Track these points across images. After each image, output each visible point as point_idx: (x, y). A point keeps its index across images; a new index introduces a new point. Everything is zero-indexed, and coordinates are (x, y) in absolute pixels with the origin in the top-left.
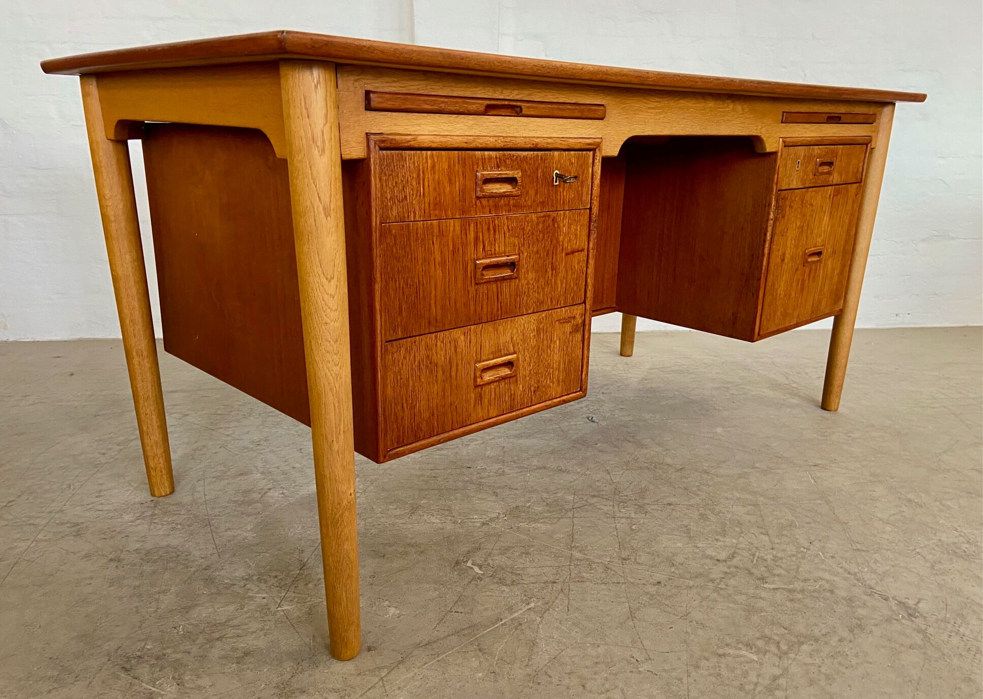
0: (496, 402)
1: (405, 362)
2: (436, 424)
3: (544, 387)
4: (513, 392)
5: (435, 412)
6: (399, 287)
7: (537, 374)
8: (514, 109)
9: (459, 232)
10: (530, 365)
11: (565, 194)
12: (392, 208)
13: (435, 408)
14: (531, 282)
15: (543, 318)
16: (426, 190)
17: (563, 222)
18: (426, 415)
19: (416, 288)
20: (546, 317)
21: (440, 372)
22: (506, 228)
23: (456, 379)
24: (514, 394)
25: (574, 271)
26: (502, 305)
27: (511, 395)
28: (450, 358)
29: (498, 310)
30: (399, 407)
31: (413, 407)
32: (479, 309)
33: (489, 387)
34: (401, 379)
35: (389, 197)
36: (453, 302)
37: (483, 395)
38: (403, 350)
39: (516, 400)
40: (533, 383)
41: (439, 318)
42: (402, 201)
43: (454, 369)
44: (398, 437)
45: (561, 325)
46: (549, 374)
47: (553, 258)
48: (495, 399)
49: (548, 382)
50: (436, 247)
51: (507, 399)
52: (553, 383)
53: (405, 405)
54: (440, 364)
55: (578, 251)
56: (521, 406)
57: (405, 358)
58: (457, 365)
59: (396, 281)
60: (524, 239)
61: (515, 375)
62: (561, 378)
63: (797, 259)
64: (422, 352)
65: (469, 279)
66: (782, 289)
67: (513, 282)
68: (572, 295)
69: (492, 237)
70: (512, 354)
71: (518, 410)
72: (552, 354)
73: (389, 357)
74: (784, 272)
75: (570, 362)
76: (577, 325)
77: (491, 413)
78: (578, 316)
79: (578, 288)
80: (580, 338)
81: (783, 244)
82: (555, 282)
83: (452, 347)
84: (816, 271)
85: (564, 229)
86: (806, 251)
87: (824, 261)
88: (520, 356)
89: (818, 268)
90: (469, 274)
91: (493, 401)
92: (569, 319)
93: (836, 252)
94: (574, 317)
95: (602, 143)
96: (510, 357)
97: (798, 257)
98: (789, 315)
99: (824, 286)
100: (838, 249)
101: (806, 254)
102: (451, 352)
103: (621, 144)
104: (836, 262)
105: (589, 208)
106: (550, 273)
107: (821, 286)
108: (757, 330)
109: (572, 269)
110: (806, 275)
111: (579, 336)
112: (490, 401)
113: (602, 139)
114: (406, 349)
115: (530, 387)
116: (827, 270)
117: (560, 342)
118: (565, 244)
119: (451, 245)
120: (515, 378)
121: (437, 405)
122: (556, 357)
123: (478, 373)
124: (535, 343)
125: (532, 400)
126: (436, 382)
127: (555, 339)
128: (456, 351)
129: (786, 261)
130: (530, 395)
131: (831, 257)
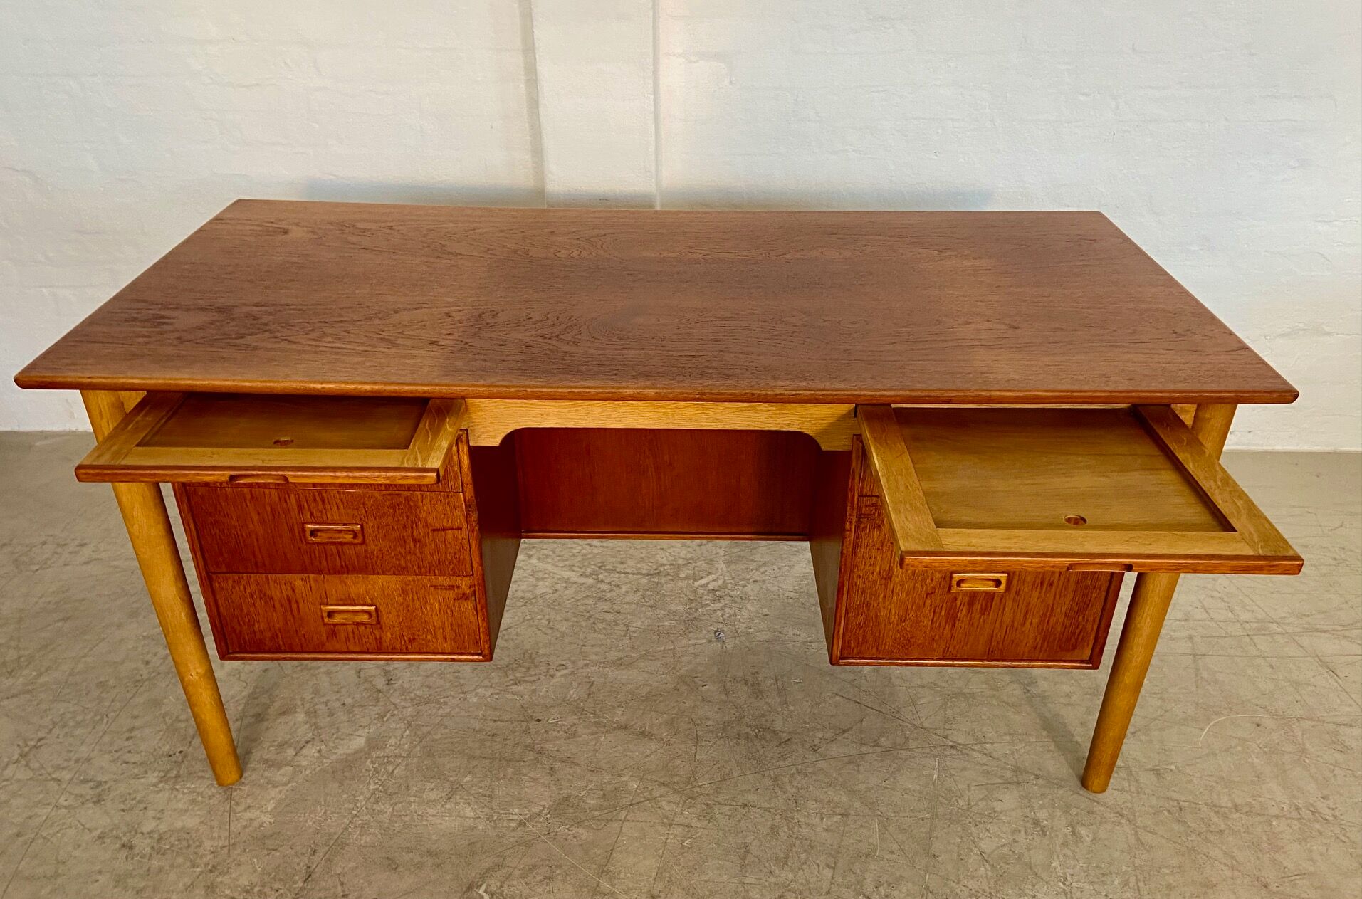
0: (356, 640)
1: (234, 591)
2: (281, 642)
3: (423, 640)
4: (378, 636)
5: (279, 634)
7: (410, 627)
9: (279, 500)
10: (398, 617)
13: (277, 631)
14: (386, 549)
15: (409, 581)
17: (422, 502)
18: (268, 634)
19: (235, 537)
20: (414, 581)
21: (278, 606)
22: (338, 501)
23: (299, 611)
24: (381, 638)
25: (449, 545)
26: (348, 562)
27: (376, 638)
28: (287, 596)
29: (342, 566)
30: (236, 622)
31: (251, 625)
32: (316, 562)
33: (344, 627)
34: (233, 602)
36: (281, 553)
37: (337, 631)
38: (230, 582)
39: (384, 644)
40: (406, 633)
41: (267, 563)
43: (294, 606)
44: (240, 644)
45: (439, 591)
46: (429, 630)
47: (413, 531)
48: (354, 638)
49: (429, 637)
50: (252, 509)
51: (371, 640)
52: (437, 639)
53: (242, 623)
54: (275, 598)
55: (452, 529)
56: (392, 651)
57: (233, 587)
58: (297, 602)
60: (366, 512)
61: (379, 622)
62: (448, 637)
63: (929, 581)
64: (254, 587)
65: (298, 538)
66: (893, 611)
67: (359, 547)
68: (451, 567)
69: (321, 507)
70: (368, 605)
71: (389, 653)
72: (430, 613)
73: (216, 585)
74: (892, 592)
75: (458, 625)
76: (465, 594)
77: (352, 648)
78: (463, 586)
79: (459, 562)
80: (471, 606)
81: (883, 559)
82: (421, 553)
83: (289, 588)
84: (990, 601)
85: (425, 508)
86: (955, 575)
87: (1013, 591)
88: (382, 608)
89: (997, 599)
90: (297, 534)
91: (352, 640)
92: (451, 587)
93: (1051, 585)
94: (458, 587)
95: (467, 434)
96: (365, 608)
97: (932, 580)
98: (919, 645)
99: (1024, 624)
100: (1059, 580)
101: (951, 578)
102: (287, 591)
103: (503, 435)
104: (1058, 597)
105: (463, 492)
106: (412, 544)
107: (1013, 622)
108: (837, 652)
109: (445, 545)
110: (958, 603)
111: (469, 605)
112: (347, 639)
113: (467, 430)
114: (234, 581)
115: (402, 637)
116: (1029, 604)
117: (440, 604)
118: (430, 521)
119: (269, 509)
120: (379, 626)
121: (280, 629)
122: (435, 617)
123: (325, 614)
124: (402, 600)
125: (407, 648)
126: (275, 611)
127: (432, 601)
128: (293, 591)
129: (897, 580)
130: (403, 642)
131: (1038, 590)
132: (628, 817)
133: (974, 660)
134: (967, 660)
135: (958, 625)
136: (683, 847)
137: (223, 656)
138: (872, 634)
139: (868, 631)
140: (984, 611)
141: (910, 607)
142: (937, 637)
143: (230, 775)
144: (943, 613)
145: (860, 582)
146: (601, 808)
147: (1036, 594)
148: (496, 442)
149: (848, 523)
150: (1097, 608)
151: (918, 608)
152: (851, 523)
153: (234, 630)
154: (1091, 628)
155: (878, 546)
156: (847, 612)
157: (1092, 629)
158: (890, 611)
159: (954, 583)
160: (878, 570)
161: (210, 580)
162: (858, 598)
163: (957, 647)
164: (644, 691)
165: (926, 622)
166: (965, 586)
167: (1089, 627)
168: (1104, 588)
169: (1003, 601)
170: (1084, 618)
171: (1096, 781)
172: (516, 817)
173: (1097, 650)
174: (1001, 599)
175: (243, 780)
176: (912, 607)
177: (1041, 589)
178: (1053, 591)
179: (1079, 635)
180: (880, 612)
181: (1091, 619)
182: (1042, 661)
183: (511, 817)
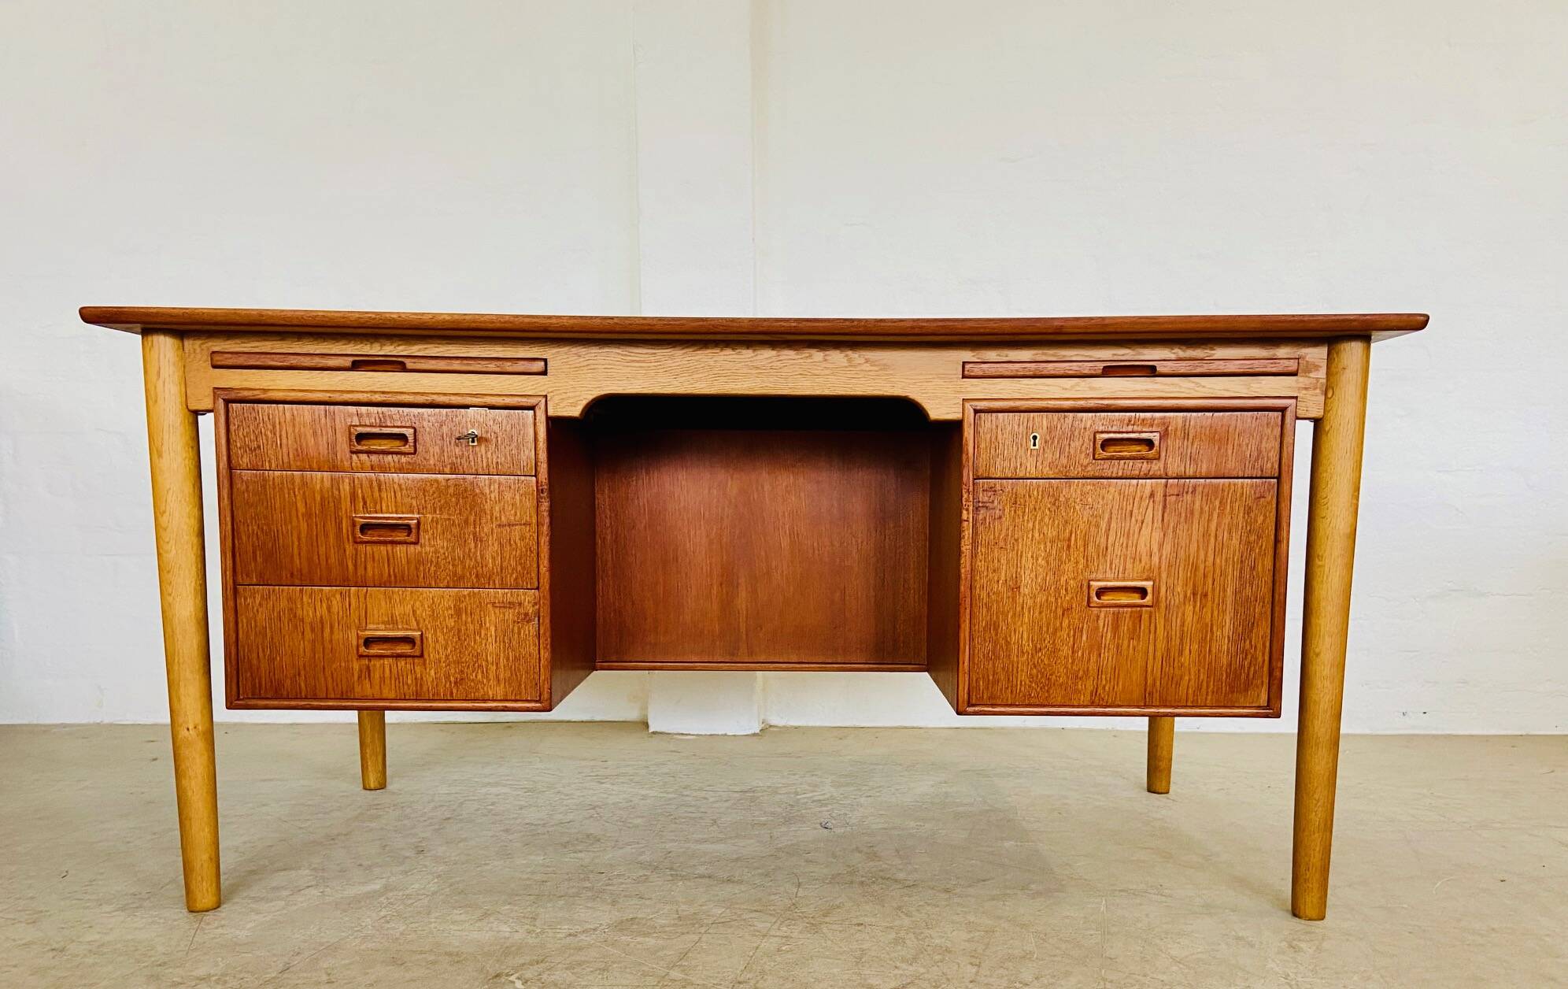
0: (393, 682)
1: (260, 610)
2: (303, 685)
3: (473, 680)
4: (419, 675)
5: (302, 673)
6: (253, 532)
7: (458, 662)
8: (398, 365)
9: (329, 486)
10: (446, 648)
11: (489, 456)
12: (242, 456)
13: (301, 668)
14: (442, 551)
15: (465, 596)
16: (284, 441)
17: (490, 488)
18: (290, 673)
19: (274, 536)
20: (469, 596)
21: (308, 631)
22: (396, 486)
23: (331, 641)
24: (422, 678)
25: (514, 546)
26: (396, 570)
27: (416, 679)
28: (321, 617)
29: (389, 577)
30: (255, 655)
31: (272, 660)
32: (361, 571)
33: (382, 661)
34: (256, 626)
35: (238, 445)
36: (323, 557)
37: (371, 668)
38: (258, 597)
39: (425, 688)
40: (453, 671)
41: (305, 571)
42: (255, 449)
43: (327, 631)
44: (254, 686)
45: (497, 610)
46: (480, 666)
47: (475, 528)
48: (391, 678)
49: (480, 676)
50: (298, 498)
51: (409, 682)
52: (489, 680)
53: (261, 654)
54: (307, 620)
55: (520, 524)
56: (433, 695)
57: (260, 605)
58: (332, 627)
59: (248, 526)
60: (425, 501)
61: (422, 656)
62: (502, 676)
63: (1063, 592)
64: (284, 603)
65: (345, 536)
66: (1025, 636)
67: (412, 547)
68: (514, 576)
69: (376, 494)
70: (414, 630)
71: (429, 700)
72: (484, 642)
73: (241, 601)
74: (1023, 608)
75: (516, 659)
76: (526, 614)
77: (386, 693)
78: (526, 603)
79: (524, 568)
80: (533, 632)
81: (1008, 562)
82: (482, 557)
83: (324, 605)
84: (1137, 621)
85: (493, 496)
86: (1092, 583)
87: (1163, 605)
88: (429, 635)
89: (1145, 617)
90: (344, 531)
91: (387, 681)
92: (511, 605)
93: (1206, 595)
94: (520, 604)
95: (546, 401)
96: (409, 633)
97: (1066, 590)
98: (1061, 685)
99: (1181, 653)
100: (1213, 590)
101: (1089, 587)
102: (322, 610)
103: (585, 402)
104: (1216, 613)
105: (535, 476)
106: (473, 545)
107: (1168, 650)
108: (963, 695)
109: (511, 545)
110: (1101, 623)
111: (531, 629)
112: (383, 679)
113: (546, 396)
114: (262, 597)
115: (447, 677)
116: (1183, 625)
117: (496, 630)
118: (496, 514)
119: (318, 498)
120: (421, 660)
121: (304, 665)
122: (490, 648)
123: (361, 641)
124: (453, 624)
125: (452, 693)
126: (303, 638)
127: (488, 625)
128: (329, 611)
129: (1026, 591)
130: (448, 686)
131: (1191, 603)
132: (709, 931)
133: (1129, 706)
134: (1119, 706)
135: (1105, 655)
136: (779, 950)
137: (230, 705)
138: (1003, 669)
139: (999, 665)
140: (1134, 634)
141: (1045, 629)
142: (1081, 673)
143: (205, 898)
144: (1084, 638)
145: (984, 595)
146: (675, 925)
147: (1189, 609)
148: (575, 411)
149: (965, 512)
150: (1264, 629)
151: (1056, 631)
152: (967, 510)
153: (251, 667)
154: (1262, 657)
155: (1002, 544)
156: (971, 639)
157: (1264, 661)
158: (1021, 634)
159: (1093, 594)
160: (1003, 578)
161: (235, 592)
162: (983, 616)
163: (1107, 688)
164: (735, 856)
165: (1066, 651)
166: (1107, 599)
167: (1260, 659)
168: (1268, 598)
169: (1153, 618)
170: (1251, 642)
171: (1308, 899)
172: (564, 931)
173: (1274, 688)
174: (1150, 617)
175: (219, 909)
176: (1048, 629)
177: (1195, 602)
178: (1209, 604)
179: (1249, 668)
180: (1010, 636)
181: (1260, 646)
182: (1211, 707)
183: (558, 931)
